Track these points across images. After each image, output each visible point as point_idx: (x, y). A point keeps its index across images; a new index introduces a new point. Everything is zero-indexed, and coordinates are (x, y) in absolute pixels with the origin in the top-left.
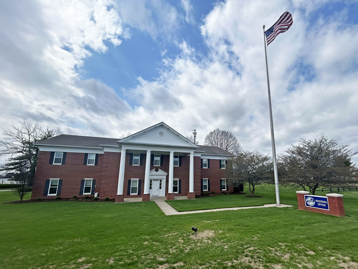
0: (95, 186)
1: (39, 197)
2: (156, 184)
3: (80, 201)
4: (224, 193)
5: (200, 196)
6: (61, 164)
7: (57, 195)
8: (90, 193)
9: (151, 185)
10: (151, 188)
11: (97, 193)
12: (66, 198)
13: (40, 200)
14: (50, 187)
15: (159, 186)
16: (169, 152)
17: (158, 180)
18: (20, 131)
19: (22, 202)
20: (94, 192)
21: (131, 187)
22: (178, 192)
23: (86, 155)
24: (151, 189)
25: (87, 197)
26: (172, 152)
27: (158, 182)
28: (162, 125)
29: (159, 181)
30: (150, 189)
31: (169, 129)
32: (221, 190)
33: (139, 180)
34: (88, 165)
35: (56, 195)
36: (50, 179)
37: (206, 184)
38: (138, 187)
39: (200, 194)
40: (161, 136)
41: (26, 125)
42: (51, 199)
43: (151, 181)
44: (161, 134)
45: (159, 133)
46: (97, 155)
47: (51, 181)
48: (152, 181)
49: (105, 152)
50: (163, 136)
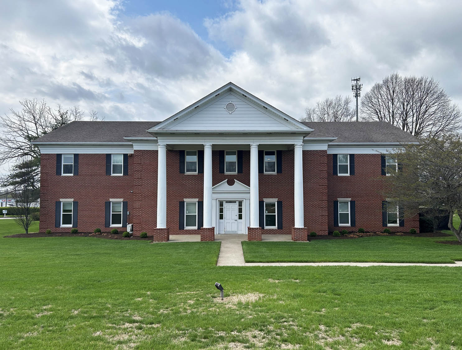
0: (128, 212)
1: (49, 229)
2: (231, 211)
3: (104, 237)
4: (392, 233)
5: (326, 235)
6: (72, 175)
7: (73, 227)
8: (121, 225)
9: (221, 211)
10: (221, 217)
11: (130, 225)
12: (86, 233)
13: (50, 234)
14: (62, 213)
15: (237, 213)
16: (249, 146)
17: (235, 202)
18: (23, 117)
19: (27, 235)
20: (127, 224)
21: (185, 214)
22: (276, 227)
23: (109, 156)
24: (223, 219)
25: (116, 232)
26: (254, 144)
27: (236, 206)
28: (230, 90)
29: (237, 203)
30: (220, 219)
31: (245, 96)
32: (385, 225)
33: (198, 202)
34: (113, 175)
35: (71, 226)
36: (61, 200)
37: (345, 209)
38: (197, 214)
39: (326, 233)
40: (230, 112)
41: (29, 106)
42: (65, 233)
43: (221, 204)
44: (230, 107)
45: (225, 107)
46: (125, 156)
47: (63, 203)
48: (224, 203)
49: (135, 150)
50: (233, 113)
